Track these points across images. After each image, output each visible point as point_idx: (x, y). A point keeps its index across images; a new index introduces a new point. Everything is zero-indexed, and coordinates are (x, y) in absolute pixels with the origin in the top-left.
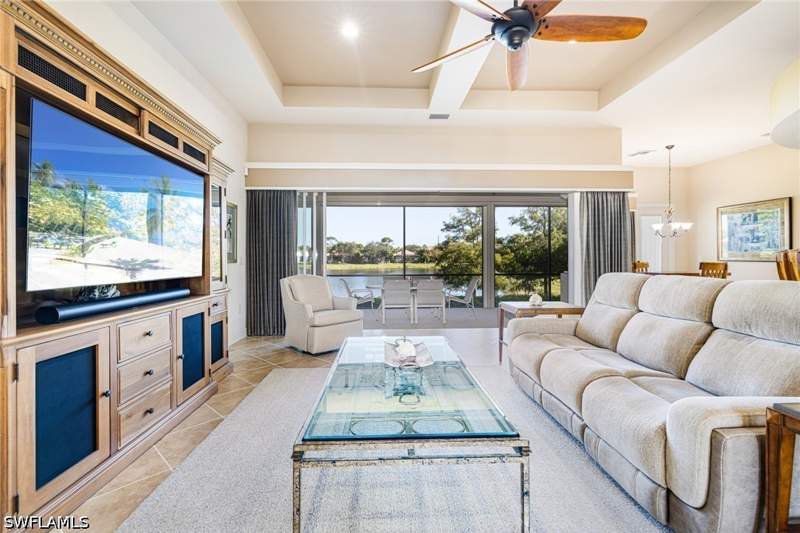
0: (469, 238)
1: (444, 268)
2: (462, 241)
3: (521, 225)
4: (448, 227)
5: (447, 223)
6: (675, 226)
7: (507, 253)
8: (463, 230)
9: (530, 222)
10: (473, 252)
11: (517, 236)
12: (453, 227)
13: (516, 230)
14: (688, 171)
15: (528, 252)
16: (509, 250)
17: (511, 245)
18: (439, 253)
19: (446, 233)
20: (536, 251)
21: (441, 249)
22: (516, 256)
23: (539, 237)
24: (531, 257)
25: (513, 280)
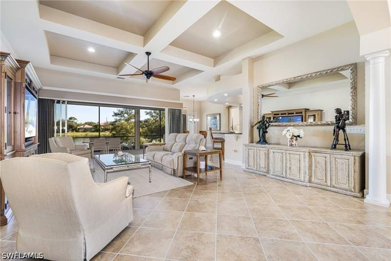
0: (127, 120)
1: (114, 134)
2: (123, 121)
3: (151, 114)
4: (116, 114)
5: (116, 112)
6: (195, 120)
7: (144, 127)
8: (123, 116)
9: (154, 114)
10: (129, 127)
11: (149, 119)
12: (119, 114)
13: (148, 117)
14: (200, 102)
15: (153, 127)
16: (145, 126)
17: (146, 123)
18: (111, 127)
19: (115, 117)
20: (156, 126)
21: (112, 125)
22: (148, 128)
23: (157, 121)
24: (154, 129)
25: (147, 139)
